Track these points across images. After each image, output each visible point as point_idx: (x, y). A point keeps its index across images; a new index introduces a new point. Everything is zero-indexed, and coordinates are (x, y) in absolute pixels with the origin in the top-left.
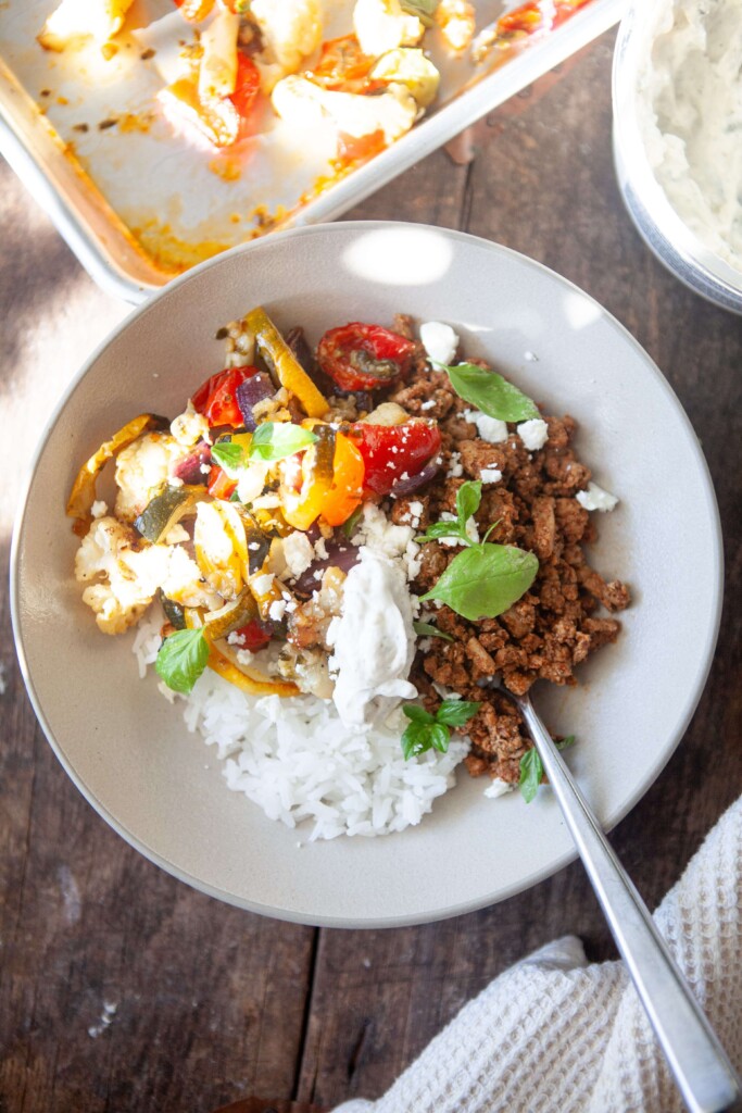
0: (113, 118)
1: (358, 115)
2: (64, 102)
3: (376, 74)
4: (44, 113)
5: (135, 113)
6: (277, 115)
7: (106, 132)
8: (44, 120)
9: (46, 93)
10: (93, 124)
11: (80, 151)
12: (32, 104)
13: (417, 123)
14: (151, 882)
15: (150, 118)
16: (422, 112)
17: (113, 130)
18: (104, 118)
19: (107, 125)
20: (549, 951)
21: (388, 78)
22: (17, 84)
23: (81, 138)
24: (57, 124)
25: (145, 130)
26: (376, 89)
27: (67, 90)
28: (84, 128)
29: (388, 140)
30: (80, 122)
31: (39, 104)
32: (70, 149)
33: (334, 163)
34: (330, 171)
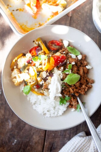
0: (18, 9)
1: (55, 9)
2: (11, 7)
3: (57, 3)
5: (21, 8)
6: (42, 9)
8: (8, 9)
9: (8, 5)
10: (15, 10)
11: (13, 14)
12: (6, 7)
13: (63, 10)
14: (22, 122)
15: (24, 9)
16: (64, 9)
17: (18, 11)
18: (16, 9)
19: (17, 10)
20: (80, 134)
21: (59, 3)
22: (4, 4)
23: (13, 12)
24: (10, 10)
25: (23, 11)
26: (57, 5)
27: (11, 5)
28: (14, 10)
29: (59, 13)
30: (13, 10)
31: (7, 7)
32: (12, 14)
33: (51, 16)
34: (50, 18)
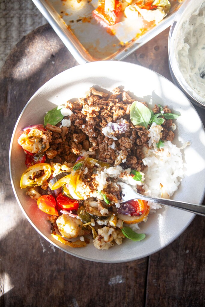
0: (81, 18)
1: (148, 15)
2: (67, 15)
3: (154, 4)
4: (62, 18)
5: (87, 17)
6: (125, 17)
7: (78, 22)
8: (62, 20)
9: (62, 12)
10: (75, 20)
11: (72, 28)
12: (59, 15)
13: (164, 18)
15: (91, 18)
16: (166, 14)
17: (81, 22)
18: (78, 19)
21: (157, 5)
22: (55, 10)
23: (72, 24)
24: (65, 21)
25: (89, 22)
26: (154, 8)
27: (68, 11)
28: (72, 21)
29: (156, 23)
30: (72, 20)
31: (60, 15)
32: (69, 27)
33: (141, 30)
34: (140, 32)
